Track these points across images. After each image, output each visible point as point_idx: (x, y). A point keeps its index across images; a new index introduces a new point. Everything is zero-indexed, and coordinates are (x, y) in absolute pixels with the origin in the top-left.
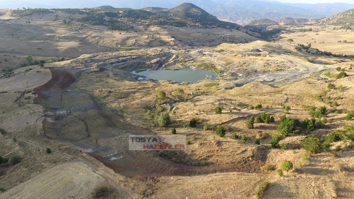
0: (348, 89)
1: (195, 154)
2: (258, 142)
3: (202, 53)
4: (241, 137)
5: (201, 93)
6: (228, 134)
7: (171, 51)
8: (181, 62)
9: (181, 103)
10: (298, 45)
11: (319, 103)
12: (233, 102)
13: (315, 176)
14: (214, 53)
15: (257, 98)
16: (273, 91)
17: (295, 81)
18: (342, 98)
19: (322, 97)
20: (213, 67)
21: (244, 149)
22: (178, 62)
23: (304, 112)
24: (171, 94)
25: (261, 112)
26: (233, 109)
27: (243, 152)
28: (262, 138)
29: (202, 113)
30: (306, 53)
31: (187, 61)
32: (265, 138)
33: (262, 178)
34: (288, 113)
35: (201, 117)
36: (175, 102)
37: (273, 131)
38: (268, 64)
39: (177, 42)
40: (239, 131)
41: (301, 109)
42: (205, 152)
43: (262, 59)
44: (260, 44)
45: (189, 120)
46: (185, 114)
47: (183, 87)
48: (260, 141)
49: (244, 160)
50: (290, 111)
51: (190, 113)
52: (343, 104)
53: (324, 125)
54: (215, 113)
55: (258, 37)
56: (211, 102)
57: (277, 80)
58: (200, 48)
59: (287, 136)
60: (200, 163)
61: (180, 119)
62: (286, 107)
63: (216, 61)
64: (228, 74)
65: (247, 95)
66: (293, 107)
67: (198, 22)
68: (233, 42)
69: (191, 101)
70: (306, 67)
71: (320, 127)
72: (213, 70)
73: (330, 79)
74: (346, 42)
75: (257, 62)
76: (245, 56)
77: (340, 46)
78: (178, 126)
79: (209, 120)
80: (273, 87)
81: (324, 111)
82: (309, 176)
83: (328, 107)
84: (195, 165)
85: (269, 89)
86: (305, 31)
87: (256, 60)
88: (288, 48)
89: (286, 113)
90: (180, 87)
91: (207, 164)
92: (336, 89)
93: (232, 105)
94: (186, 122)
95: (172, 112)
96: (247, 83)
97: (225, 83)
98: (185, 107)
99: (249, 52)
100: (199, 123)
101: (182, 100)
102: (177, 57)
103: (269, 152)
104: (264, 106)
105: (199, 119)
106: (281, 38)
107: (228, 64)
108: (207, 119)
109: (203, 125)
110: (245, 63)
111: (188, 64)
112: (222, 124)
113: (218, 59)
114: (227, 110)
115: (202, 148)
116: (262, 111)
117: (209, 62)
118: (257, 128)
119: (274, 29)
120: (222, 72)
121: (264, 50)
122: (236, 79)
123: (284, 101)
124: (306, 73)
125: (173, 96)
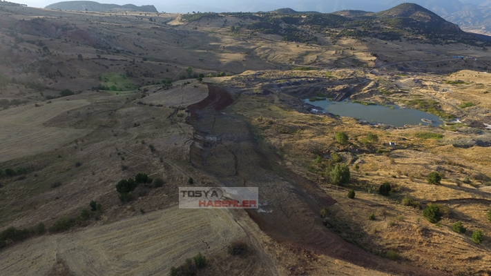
1: (380, 237)
3: (420, 82)
4: (471, 232)
5: (408, 145)
6: (445, 221)
7: (367, 75)
8: (381, 93)
9: (371, 155)
12: (466, 170)
14: (442, 85)
20: (437, 106)
22: (377, 93)
24: (356, 140)
26: (464, 182)
27: (471, 259)
29: (403, 176)
31: (392, 94)
35: (401, 183)
36: (361, 152)
39: (380, 63)
40: (470, 221)
42: (398, 238)
45: (378, 183)
46: (373, 172)
47: (378, 132)
51: (382, 172)
54: (426, 181)
56: (423, 162)
58: (418, 75)
60: (385, 253)
61: (364, 179)
63: (443, 98)
64: (464, 122)
67: (421, 34)
68: (485, 69)
69: (388, 156)
72: (436, 112)
78: (359, 189)
79: (413, 191)
84: (377, 254)
90: (373, 131)
91: (398, 259)
93: (462, 175)
94: (373, 185)
95: (354, 165)
97: (456, 136)
100: (395, 191)
101: (372, 150)
102: (377, 85)
105: (396, 186)
107: (467, 105)
108: (410, 187)
109: (403, 197)
111: (391, 98)
112: (438, 201)
113: (450, 95)
114: (451, 181)
115: (393, 230)
117: (431, 98)
120: (453, 117)
122: (480, 133)
125: (358, 142)
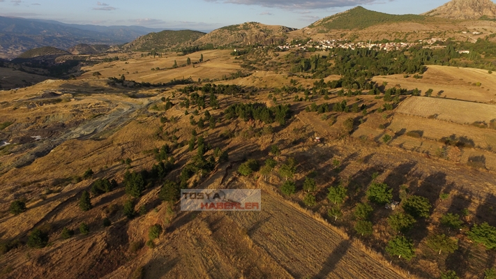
0: (180, 118)
2: (107, 223)
10: (109, 78)
11: (160, 142)
13: (187, 224)
15: (81, 162)
16: (100, 146)
17: (124, 125)
18: (178, 130)
19: (160, 135)
21: (91, 244)
23: (148, 158)
25: (94, 180)
28: (111, 215)
30: (123, 87)
32: (114, 213)
33: (132, 266)
34: (132, 167)
37: (122, 198)
38: (78, 111)
41: (144, 156)
43: (66, 106)
44: (54, 85)
48: (110, 219)
49: (97, 260)
50: (132, 164)
52: (182, 136)
53: (173, 165)
55: (47, 75)
57: (100, 130)
59: (141, 195)
62: (125, 160)
65: (62, 165)
66: (133, 157)
70: (129, 105)
71: (171, 170)
73: (159, 112)
74: (158, 69)
75: (59, 112)
76: (33, 106)
77: (154, 75)
80: (98, 140)
81: (168, 150)
82: (183, 228)
83: (170, 144)
85: (93, 145)
86: (111, 60)
87: (58, 109)
88: (98, 85)
89: (129, 168)
92: (169, 121)
96: (55, 146)
99: (39, 100)
103: (128, 228)
104: (96, 170)
106: (83, 72)
110: (39, 117)
116: (96, 177)
118: (97, 204)
119: (67, 61)
121: (64, 92)
123: (120, 154)
124: (132, 112)
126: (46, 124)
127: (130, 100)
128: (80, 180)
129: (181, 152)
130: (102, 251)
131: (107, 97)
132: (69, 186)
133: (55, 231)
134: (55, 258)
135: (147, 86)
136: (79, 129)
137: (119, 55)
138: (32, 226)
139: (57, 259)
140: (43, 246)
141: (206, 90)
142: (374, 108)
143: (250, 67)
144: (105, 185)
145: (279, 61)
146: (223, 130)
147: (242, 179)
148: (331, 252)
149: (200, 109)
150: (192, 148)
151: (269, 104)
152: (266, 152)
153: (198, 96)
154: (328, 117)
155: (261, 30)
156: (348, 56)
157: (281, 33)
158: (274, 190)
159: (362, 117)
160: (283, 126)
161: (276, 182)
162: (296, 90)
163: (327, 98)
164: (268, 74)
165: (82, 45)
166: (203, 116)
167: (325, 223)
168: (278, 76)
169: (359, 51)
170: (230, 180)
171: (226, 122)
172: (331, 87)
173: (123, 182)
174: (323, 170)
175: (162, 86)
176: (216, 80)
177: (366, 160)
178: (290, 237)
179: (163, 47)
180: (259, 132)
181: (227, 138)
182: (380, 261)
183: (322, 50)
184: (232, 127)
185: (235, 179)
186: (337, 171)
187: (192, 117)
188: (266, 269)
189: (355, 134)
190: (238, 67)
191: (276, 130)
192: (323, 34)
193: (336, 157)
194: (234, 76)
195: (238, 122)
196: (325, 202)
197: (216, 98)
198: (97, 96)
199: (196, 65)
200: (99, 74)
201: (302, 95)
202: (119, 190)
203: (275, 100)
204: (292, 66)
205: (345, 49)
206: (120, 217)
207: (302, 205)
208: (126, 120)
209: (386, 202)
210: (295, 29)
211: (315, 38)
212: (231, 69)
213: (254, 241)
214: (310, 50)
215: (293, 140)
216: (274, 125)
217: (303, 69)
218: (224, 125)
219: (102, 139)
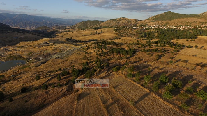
0: (92, 53)
4: (57, 86)
5: (19, 73)
10: (66, 38)
11: (84, 61)
12: (44, 72)
14: (17, 48)
15: (57, 66)
16: (63, 61)
17: (72, 55)
18: (91, 57)
19: (85, 58)
21: (61, 89)
23: (80, 66)
25: (62, 72)
26: (46, 75)
27: (61, 91)
29: (27, 83)
30: (71, 42)
32: (68, 82)
34: (74, 68)
37: (71, 77)
38: (55, 49)
40: (55, 83)
41: (78, 65)
42: (40, 100)
43: (51, 47)
44: (47, 40)
45: (18, 90)
51: (17, 86)
52: (93, 59)
53: (89, 68)
54: (36, 80)
55: (44, 37)
56: (30, 76)
57: (63, 56)
59: (78, 77)
61: (11, 92)
62: (72, 66)
63: (20, 53)
64: (33, 59)
65: (50, 67)
66: (75, 65)
68: (28, 41)
69: (14, 80)
70: (73, 48)
71: (88, 70)
72: (20, 59)
73: (85, 51)
74: (84, 35)
75: (48, 49)
76: (40, 47)
77: (83, 37)
79: (34, 85)
81: (87, 63)
83: (88, 61)
84: (37, 110)
85: (61, 61)
86: (67, 31)
87: (48, 48)
88: (62, 40)
91: (44, 106)
92: (88, 54)
94: (17, 92)
96: (47, 61)
97: (34, 64)
98: (11, 85)
99: (42, 45)
100: (27, 89)
101: (5, 82)
103: (73, 86)
104: (62, 69)
105: (27, 87)
106: (56, 36)
107: (31, 53)
109: (31, 89)
110: (42, 51)
114: (42, 77)
118: (63, 79)
119: (51, 32)
121: (50, 42)
122: (40, 61)
123: (70, 64)
124: (75, 50)
126: (44, 53)
127: (74, 46)
128: (57, 71)
129: (92, 64)
130: (65, 92)
131: (66, 45)
132: (53, 73)
133: (49, 86)
134: (50, 93)
135: (80, 41)
136: (55, 56)
137: (70, 30)
138: (42, 84)
139: (51, 93)
140: (47, 89)
141: (103, 43)
142: (169, 51)
143: (121, 35)
144: (65, 73)
145: (133, 33)
146: (108, 57)
147: (113, 72)
148: (142, 95)
149: (100, 50)
150: (96, 63)
151: (126, 49)
152: (123, 65)
153: (99, 45)
154: (149, 54)
155: (126, 21)
156: (163, 32)
157: (135, 22)
158: (124, 76)
159: (163, 54)
160: (131, 57)
161: (126, 74)
162: (138, 44)
163: (150, 47)
164: (128, 38)
165: (57, 26)
166: (101, 52)
167: (142, 87)
168: (132, 39)
169: (168, 30)
170: (109, 72)
171: (109, 55)
172: (153, 43)
173: (72, 73)
174: (144, 71)
175: (85, 42)
176: (107, 40)
177: (162, 69)
178: (128, 90)
179: (87, 27)
180: (122, 59)
181: (109, 60)
182: (160, 100)
183: (152, 29)
184: (111, 56)
185: (111, 72)
186: (150, 72)
187: (97, 52)
188: (119, 98)
189: (159, 60)
190: (116, 35)
191: (128, 58)
192: (153, 23)
193: (150, 67)
194: (114, 39)
195: (114, 55)
196: (143, 81)
197: (106, 46)
198: (62, 44)
199: (99, 34)
200: (62, 36)
201: (140, 46)
202: (70, 75)
203: (129, 47)
204: (139, 35)
205: (162, 29)
206: (70, 83)
207: (134, 81)
208: (72, 53)
209: (166, 82)
210: (141, 21)
211: (149, 24)
212: (113, 36)
213: (116, 90)
214: (147, 29)
215: (134, 61)
216: (127, 56)
217: (143, 37)
218: (108, 56)
219: (64, 59)
